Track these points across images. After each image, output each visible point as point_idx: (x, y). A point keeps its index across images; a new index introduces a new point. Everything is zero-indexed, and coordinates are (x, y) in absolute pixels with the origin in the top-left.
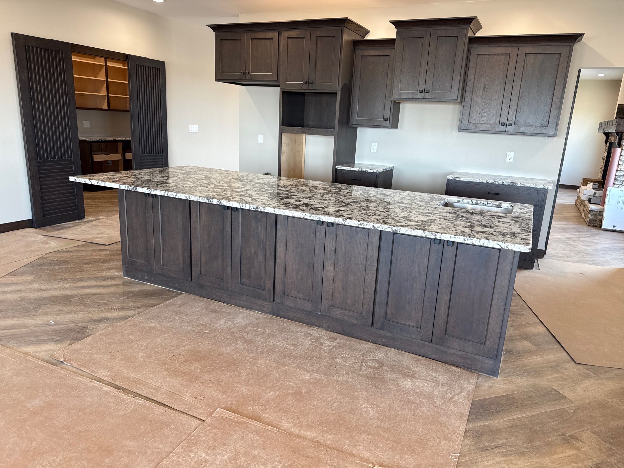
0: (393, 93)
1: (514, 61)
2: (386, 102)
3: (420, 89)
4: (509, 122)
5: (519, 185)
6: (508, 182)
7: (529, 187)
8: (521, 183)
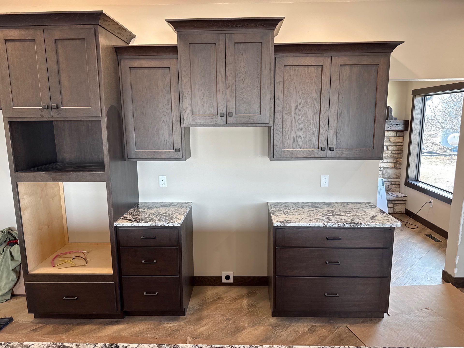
0: (185, 118)
1: (328, 74)
2: (174, 128)
3: (220, 111)
4: (330, 146)
5: (363, 225)
6: (350, 223)
7: (375, 227)
8: (365, 224)
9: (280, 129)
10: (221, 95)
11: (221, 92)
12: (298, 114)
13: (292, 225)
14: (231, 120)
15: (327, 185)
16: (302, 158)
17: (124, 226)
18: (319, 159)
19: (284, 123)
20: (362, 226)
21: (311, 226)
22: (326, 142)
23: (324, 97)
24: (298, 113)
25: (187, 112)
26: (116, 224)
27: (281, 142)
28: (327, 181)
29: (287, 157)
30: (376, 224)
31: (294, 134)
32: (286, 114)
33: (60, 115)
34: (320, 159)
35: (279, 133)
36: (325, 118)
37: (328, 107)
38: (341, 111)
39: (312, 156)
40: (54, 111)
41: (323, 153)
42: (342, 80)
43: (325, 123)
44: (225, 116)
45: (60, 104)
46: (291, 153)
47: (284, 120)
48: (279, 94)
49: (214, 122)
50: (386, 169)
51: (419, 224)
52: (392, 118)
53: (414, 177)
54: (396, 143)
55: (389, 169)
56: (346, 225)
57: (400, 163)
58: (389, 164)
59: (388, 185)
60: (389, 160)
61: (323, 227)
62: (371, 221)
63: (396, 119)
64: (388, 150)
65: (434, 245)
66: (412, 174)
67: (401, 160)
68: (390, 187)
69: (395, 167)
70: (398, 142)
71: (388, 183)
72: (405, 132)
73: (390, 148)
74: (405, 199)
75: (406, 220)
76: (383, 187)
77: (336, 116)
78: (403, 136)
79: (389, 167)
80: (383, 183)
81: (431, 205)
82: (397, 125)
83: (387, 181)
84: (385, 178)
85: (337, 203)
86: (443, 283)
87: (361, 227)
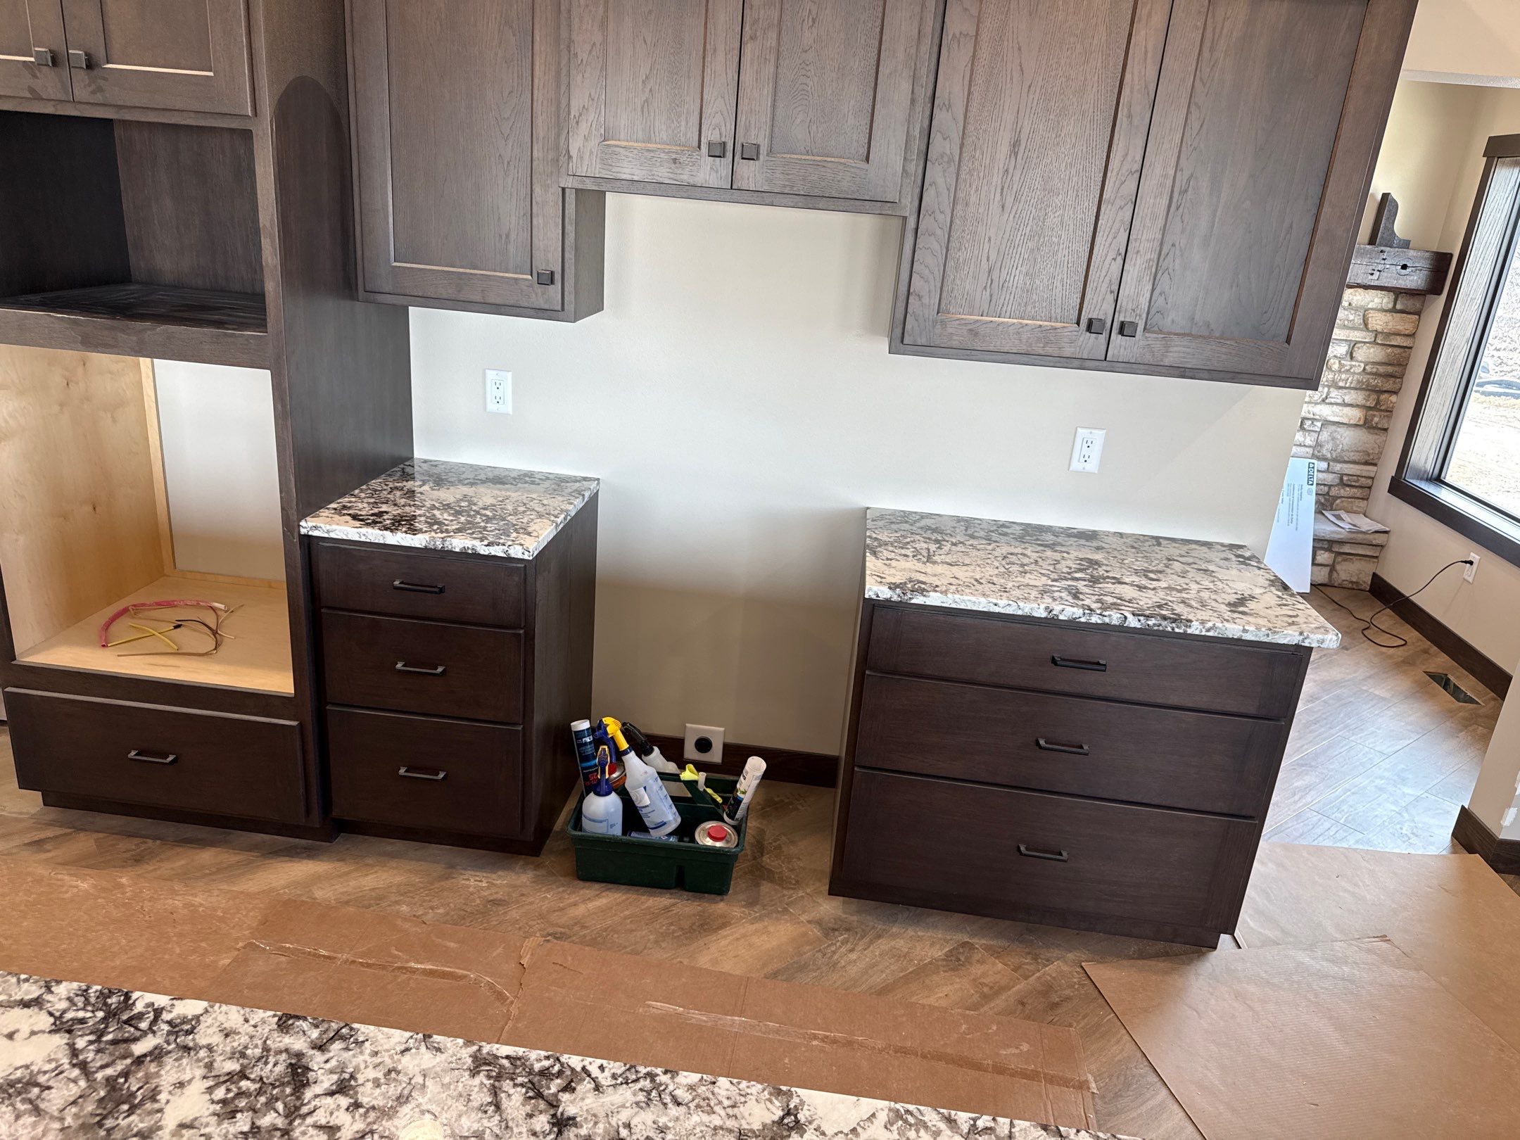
0: (574, 153)
1: (1159, 19)
2: (537, 189)
3: (710, 135)
4: (1122, 319)
5: (1195, 629)
6: (1147, 617)
7: (1239, 641)
8: (1203, 622)
9: (939, 232)
10: (721, 66)
11: (721, 56)
12: (1016, 178)
13: (934, 599)
14: (750, 173)
15: (1092, 466)
16: (1011, 357)
17: (333, 535)
18: (1076, 363)
19: (959, 207)
20: (1189, 631)
21: (1002, 611)
22: (1111, 298)
23: (1130, 116)
24: (1018, 173)
25: (584, 128)
26: (308, 526)
27: (939, 285)
28: (1096, 453)
29: (955, 344)
30: (1245, 631)
31: (993, 257)
32: (970, 172)
33: (99, 98)
34: (1081, 363)
35: (936, 246)
36: (1119, 202)
37: (1139, 158)
38: (1189, 181)
39: (1049, 350)
40: (81, 77)
41: (1092, 344)
42: (1212, 50)
43: (1116, 226)
44: (729, 154)
45: (101, 53)
46: (971, 330)
47: (961, 195)
48: (952, 85)
49: (685, 177)
50: (1333, 428)
51: (1412, 635)
52: (1391, 241)
53: (1429, 467)
54: (1388, 335)
55: (1341, 430)
56: (1133, 622)
57: (1389, 412)
58: (1347, 410)
59: (1330, 486)
60: (1350, 397)
61: (1046, 618)
62: (1227, 615)
63: (1406, 245)
64: (1352, 358)
65: (1450, 714)
66: (1424, 454)
67: (1394, 398)
68: (1334, 492)
69: (1367, 425)
70: (1398, 334)
71: (1329, 478)
72: (1429, 297)
73: (1361, 353)
74: (1379, 539)
75: (1367, 615)
76: (1309, 492)
77: (1165, 202)
78: (1418, 313)
79: (1345, 421)
80: (1310, 477)
81: (1469, 573)
82: (1404, 267)
83: (1327, 471)
84: (1323, 459)
85: (1121, 535)
86: (1454, 851)
87: (1185, 633)
